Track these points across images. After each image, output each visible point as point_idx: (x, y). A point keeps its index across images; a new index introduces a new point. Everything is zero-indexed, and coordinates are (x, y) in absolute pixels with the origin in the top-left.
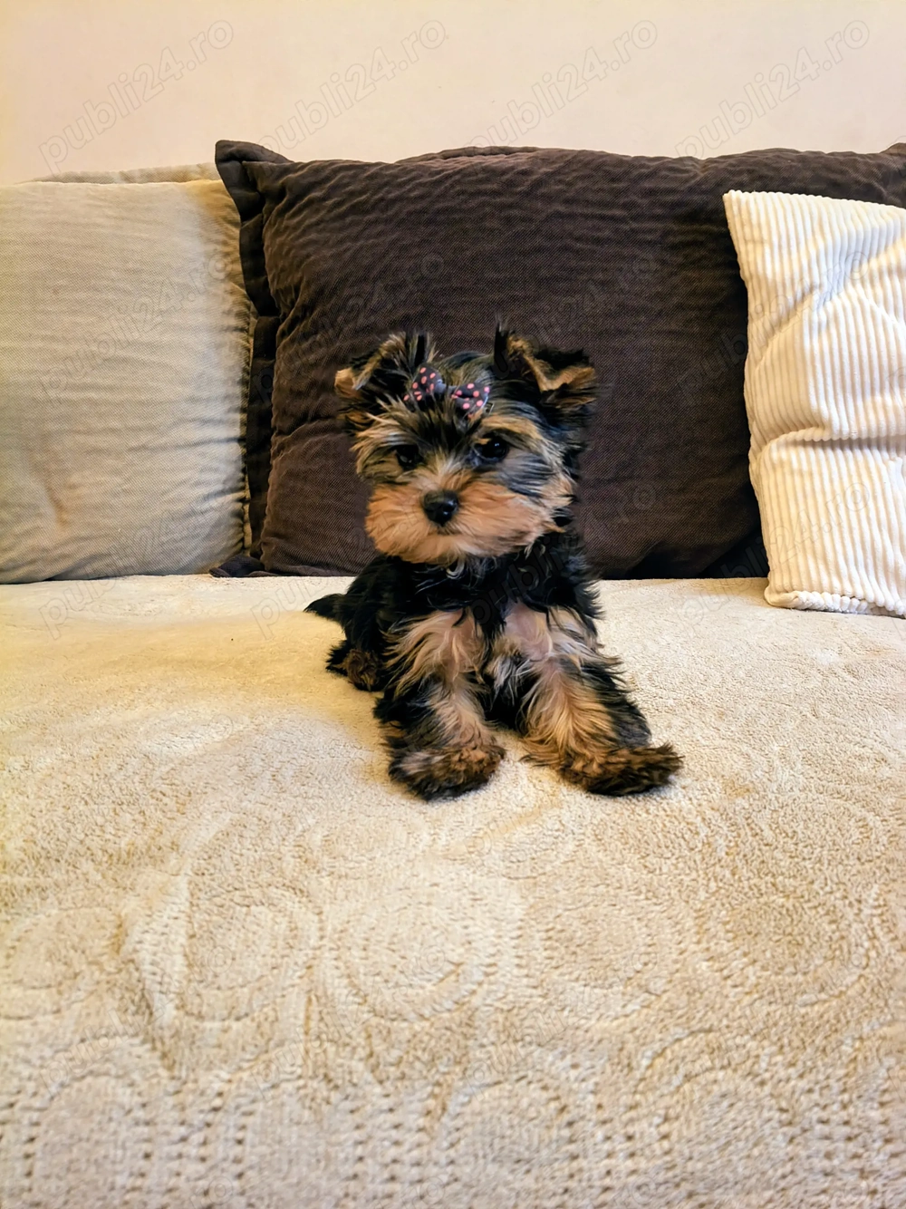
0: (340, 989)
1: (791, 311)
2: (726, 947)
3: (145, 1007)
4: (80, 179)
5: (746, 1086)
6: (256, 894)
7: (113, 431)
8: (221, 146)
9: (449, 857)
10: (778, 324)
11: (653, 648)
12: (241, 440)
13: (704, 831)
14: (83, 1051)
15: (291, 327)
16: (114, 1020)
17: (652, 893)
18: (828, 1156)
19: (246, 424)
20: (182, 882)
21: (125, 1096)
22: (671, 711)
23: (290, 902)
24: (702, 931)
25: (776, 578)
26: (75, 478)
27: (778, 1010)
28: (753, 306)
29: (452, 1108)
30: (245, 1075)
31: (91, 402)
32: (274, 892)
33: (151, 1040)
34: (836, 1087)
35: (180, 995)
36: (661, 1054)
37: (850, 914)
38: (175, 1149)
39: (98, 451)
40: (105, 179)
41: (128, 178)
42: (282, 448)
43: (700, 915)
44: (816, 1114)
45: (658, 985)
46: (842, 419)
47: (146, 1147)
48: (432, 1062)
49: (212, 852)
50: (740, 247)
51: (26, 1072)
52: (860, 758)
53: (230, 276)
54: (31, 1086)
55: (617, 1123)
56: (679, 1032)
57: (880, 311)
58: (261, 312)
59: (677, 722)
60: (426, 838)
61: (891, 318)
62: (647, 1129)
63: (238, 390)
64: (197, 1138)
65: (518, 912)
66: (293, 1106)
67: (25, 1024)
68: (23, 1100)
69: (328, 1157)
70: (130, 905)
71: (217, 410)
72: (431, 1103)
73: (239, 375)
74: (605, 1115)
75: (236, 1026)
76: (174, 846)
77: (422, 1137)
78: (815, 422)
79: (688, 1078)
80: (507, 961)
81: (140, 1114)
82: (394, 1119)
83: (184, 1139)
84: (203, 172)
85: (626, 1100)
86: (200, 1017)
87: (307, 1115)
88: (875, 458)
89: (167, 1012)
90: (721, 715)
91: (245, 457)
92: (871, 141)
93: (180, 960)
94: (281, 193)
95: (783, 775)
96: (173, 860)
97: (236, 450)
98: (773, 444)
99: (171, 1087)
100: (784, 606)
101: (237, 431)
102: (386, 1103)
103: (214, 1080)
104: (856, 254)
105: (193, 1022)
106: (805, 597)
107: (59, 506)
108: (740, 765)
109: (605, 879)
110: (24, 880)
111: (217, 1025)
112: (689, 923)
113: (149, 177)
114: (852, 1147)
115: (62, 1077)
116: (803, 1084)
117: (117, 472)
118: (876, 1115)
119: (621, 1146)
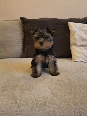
0: (34, 99)
1: (74, 34)
2: (68, 95)
3: (16, 101)
4: (7, 20)
5: (70, 108)
6: (26, 90)
7: (10, 44)
8: (21, 17)
9: (43, 86)
10: (73, 35)
11: (61, 65)
12: (22, 45)
13: (66, 84)
14: (10, 105)
15: (27, 34)
16: (13, 102)
17: (62, 90)
18: (78, 114)
19: (23, 44)
20: (19, 89)
21: (14, 109)
22: (63, 72)
23: (29, 91)
24: (66, 93)
25: (73, 59)
26: (7, 49)
27: (73, 101)
28: (71, 33)
29: (44, 110)
30: (25, 107)
31: (8, 42)
32: (27, 90)
33: (17, 104)
34: (78, 108)
35: (19, 100)
36: (63, 105)
37: (80, 92)
38: (19, 114)
39: (9, 46)
40: (10, 20)
41: (12, 20)
42: (26, 46)
43: (66, 92)
44: (77, 110)
45: (62, 99)
46: (79, 44)
47: (16, 114)
48: (42, 106)
49: (21, 86)
50: (69, 27)
51: (5, 107)
52: (81, 77)
53: (21, 30)
54: (6, 108)
55: (59, 111)
56: (64, 103)
57: (82, 34)
58: (24, 33)
59: (64, 73)
60: (41, 85)
61: (83, 34)
62: (61, 112)
63: (22, 40)
64: (21, 113)
65: (50, 92)
66: (30, 110)
67: (5, 103)
68: (5, 110)
69: (33, 115)
70: (14, 91)
71: (20, 42)
72: (42, 110)
73: (22, 39)
74: (58, 110)
75: (24, 103)
76: (18, 85)
77: (41, 113)
78: (76, 44)
79: (65, 107)
80: (49, 96)
81: (16, 111)
82: (39, 111)
83: (20, 113)
84: (19, 20)
85: (60, 109)
86: (21, 102)
87: (31, 111)
88: (82, 47)
89: (18, 101)
90: (68, 72)
91: (23, 47)
92: (82, 17)
93: (19, 96)
94: (26, 22)
95: (74, 78)
96: (18, 87)
97: (22, 46)
98: (72, 46)
99: (19, 108)
100: (74, 61)
101: (22, 44)
102: (38, 110)
103: (22, 108)
104: (80, 28)
105: (20, 102)
106: (75, 60)
107: (5, 51)
108: (70, 77)
109: (57, 89)
110: (4, 89)
111: (23, 103)
112: (65, 93)
113: (14, 20)
114: (80, 113)
115: (9, 107)
116: (75, 108)
117: (11, 48)
118: (82, 111)
119: (59, 113)
